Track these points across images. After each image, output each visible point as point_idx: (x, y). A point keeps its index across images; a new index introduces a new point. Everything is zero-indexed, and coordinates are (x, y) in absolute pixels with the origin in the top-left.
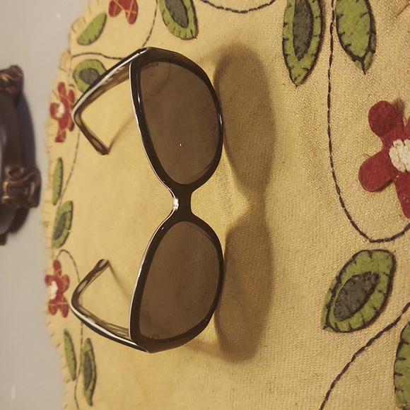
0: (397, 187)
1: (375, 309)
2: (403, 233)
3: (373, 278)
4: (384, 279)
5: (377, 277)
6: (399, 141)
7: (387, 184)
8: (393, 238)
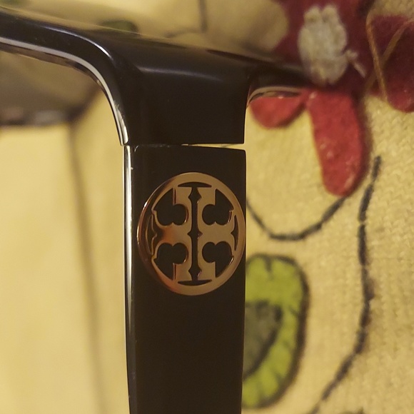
0: (315, 120)
1: (278, 377)
2: (318, 227)
3: (272, 315)
4: (290, 320)
5: (279, 314)
6: (313, 12)
7: (296, 114)
8: (303, 236)
